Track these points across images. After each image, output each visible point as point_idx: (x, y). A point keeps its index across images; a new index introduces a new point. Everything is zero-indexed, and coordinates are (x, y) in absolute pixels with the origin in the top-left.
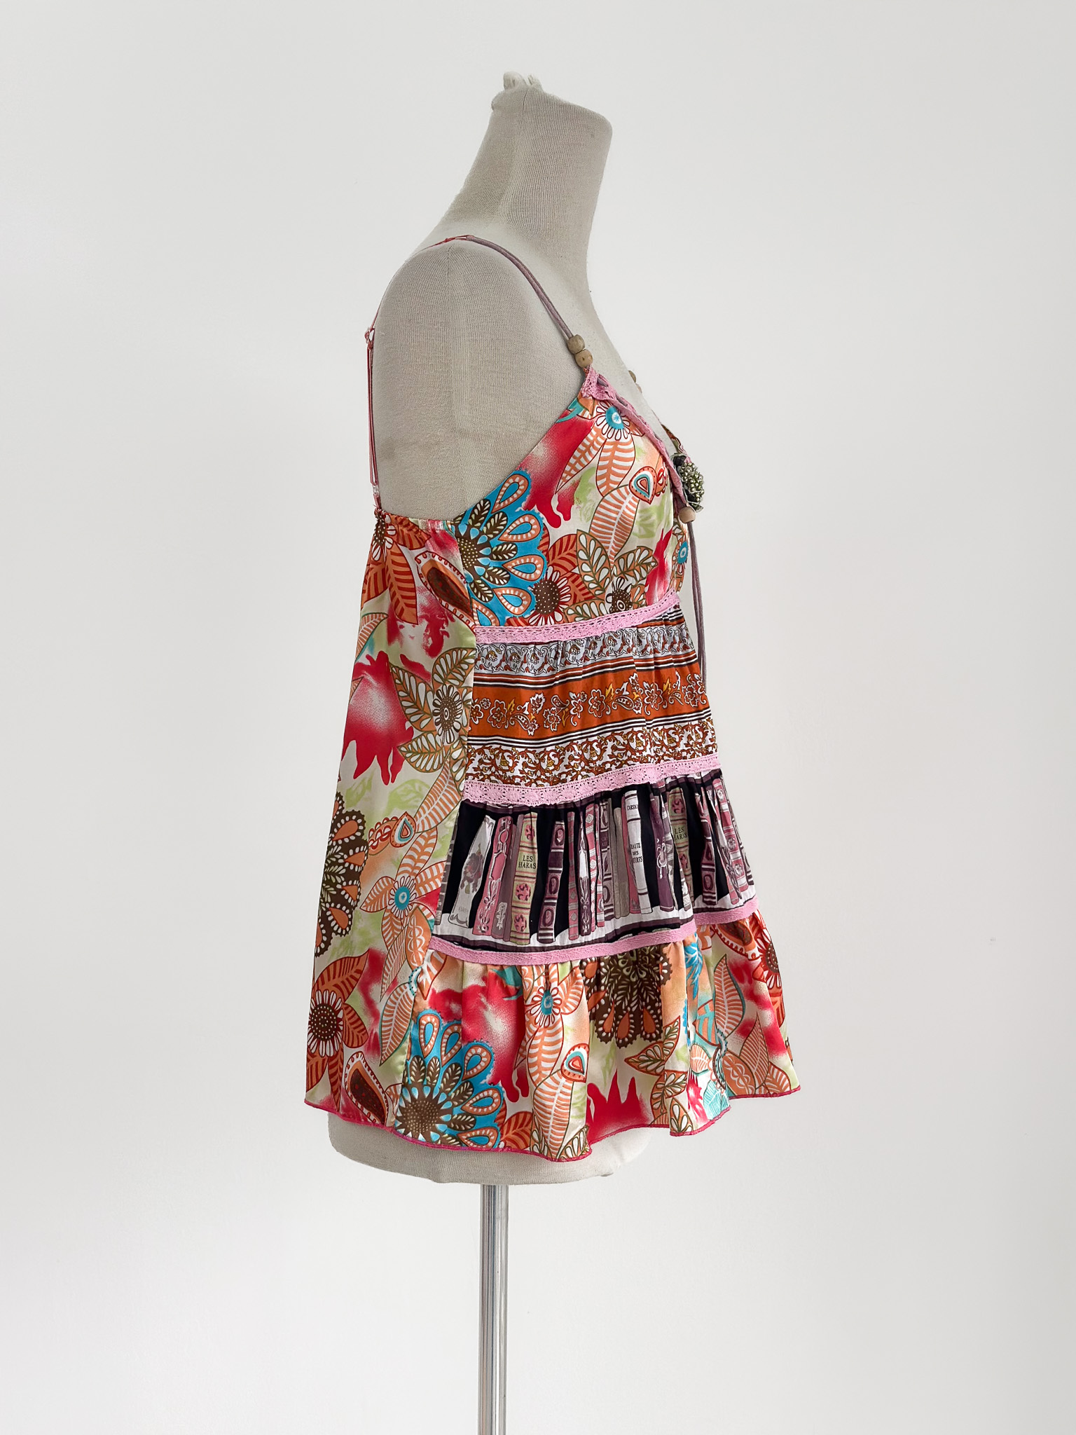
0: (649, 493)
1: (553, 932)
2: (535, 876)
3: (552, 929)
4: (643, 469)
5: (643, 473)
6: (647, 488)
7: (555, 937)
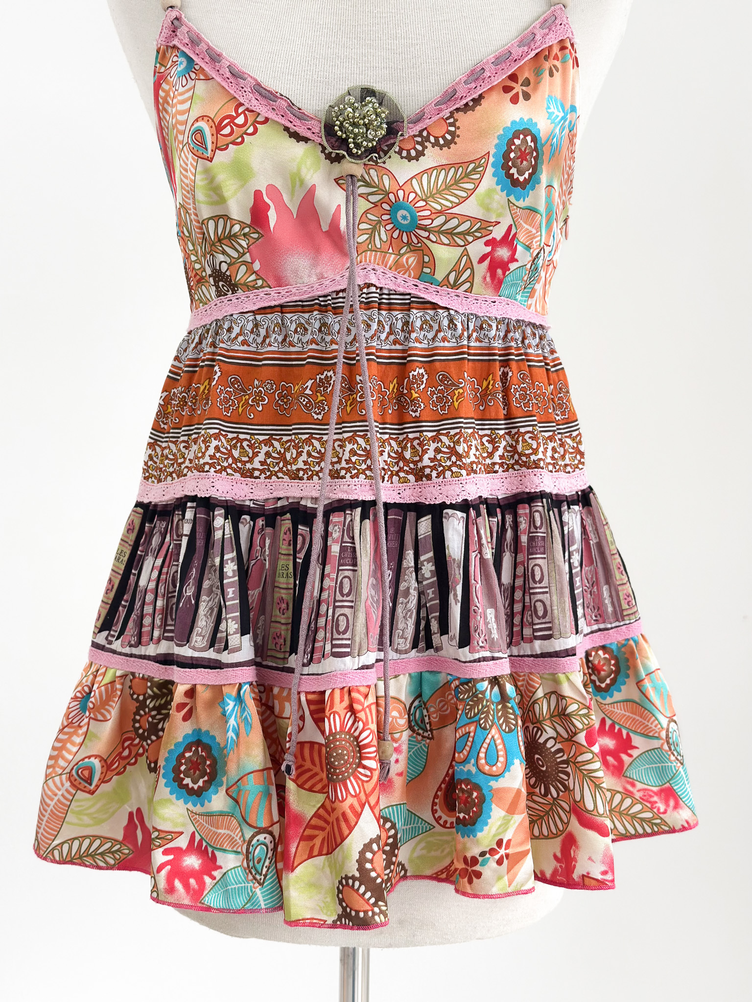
0: (206, 149)
1: (116, 634)
2: (121, 572)
3: (116, 631)
4: (197, 120)
5: (196, 125)
6: (203, 144)
7: (116, 640)
